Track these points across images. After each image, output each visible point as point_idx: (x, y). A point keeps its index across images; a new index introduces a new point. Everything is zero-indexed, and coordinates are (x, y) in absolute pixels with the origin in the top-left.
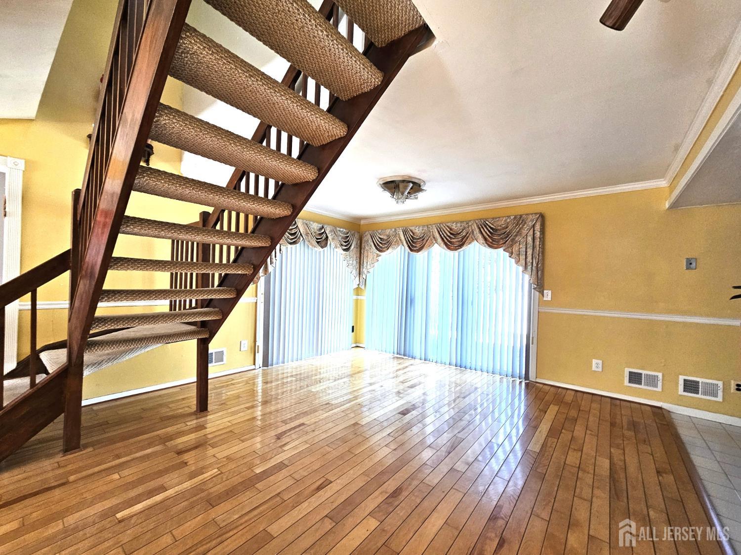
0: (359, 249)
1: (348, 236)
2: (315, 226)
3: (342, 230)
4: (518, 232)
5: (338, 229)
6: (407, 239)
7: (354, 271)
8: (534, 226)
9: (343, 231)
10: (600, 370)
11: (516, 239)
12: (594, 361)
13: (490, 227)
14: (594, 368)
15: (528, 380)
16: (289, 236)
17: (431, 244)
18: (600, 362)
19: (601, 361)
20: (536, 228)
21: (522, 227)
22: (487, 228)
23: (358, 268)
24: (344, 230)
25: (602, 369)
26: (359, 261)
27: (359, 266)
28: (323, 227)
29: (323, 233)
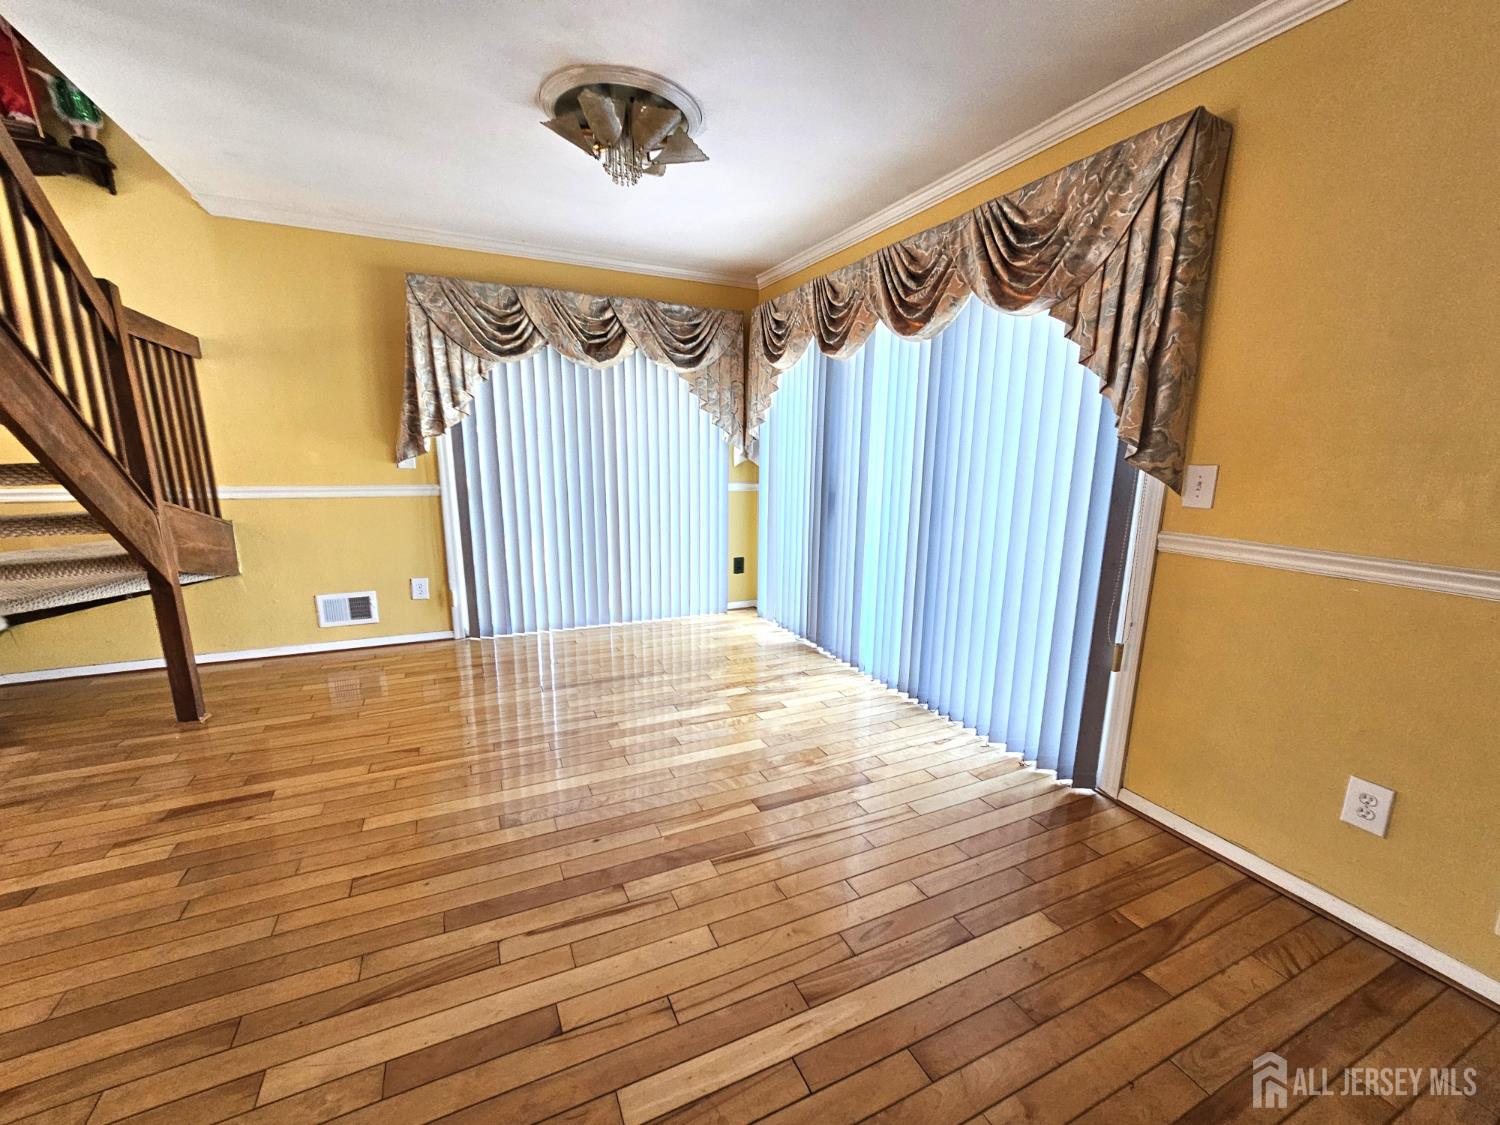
0: (741, 360)
1: (697, 325)
2: (584, 303)
3: (676, 307)
4: (1096, 226)
5: (661, 306)
6: (819, 314)
7: (727, 420)
8: (1161, 180)
9: (680, 312)
10: (1378, 829)
11: (1091, 256)
12: (1356, 786)
13: (1011, 224)
14: (1348, 813)
15: (1092, 784)
16: (497, 333)
17: (867, 320)
18: (1384, 797)
19: (1390, 794)
20: (1168, 190)
21: (1114, 199)
22: (1002, 232)
23: (741, 411)
24: (686, 309)
25: (1388, 826)
26: (741, 392)
27: (741, 406)
28: (610, 305)
29: (611, 319)
